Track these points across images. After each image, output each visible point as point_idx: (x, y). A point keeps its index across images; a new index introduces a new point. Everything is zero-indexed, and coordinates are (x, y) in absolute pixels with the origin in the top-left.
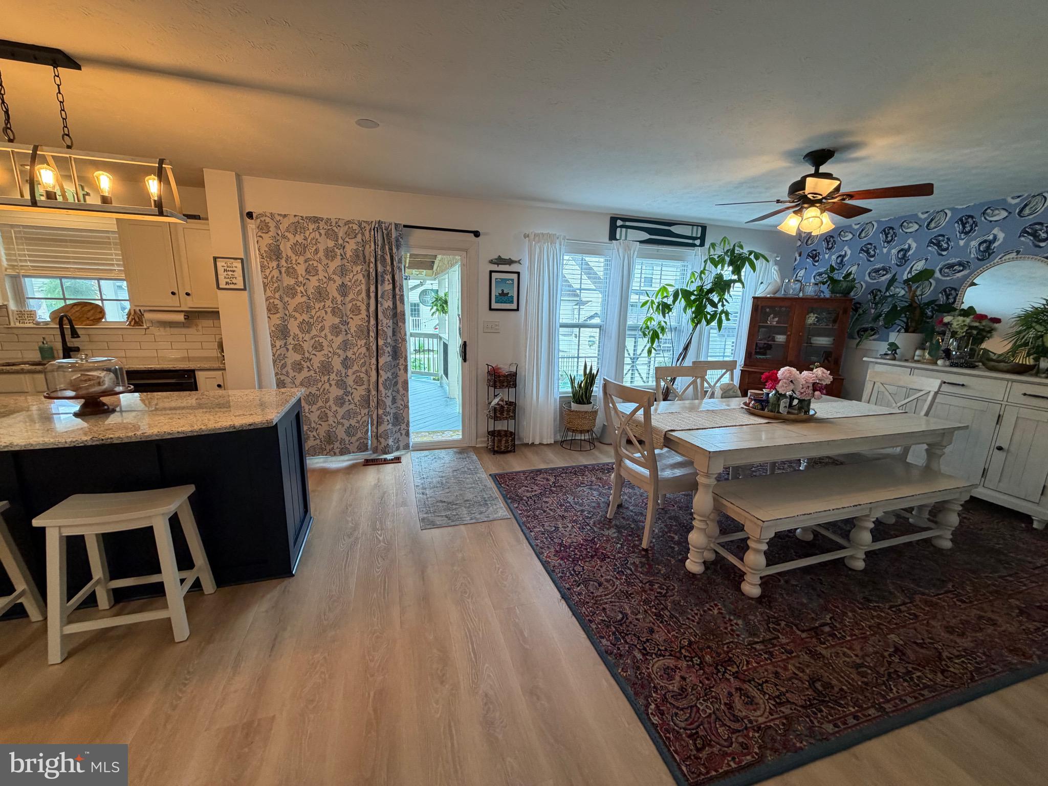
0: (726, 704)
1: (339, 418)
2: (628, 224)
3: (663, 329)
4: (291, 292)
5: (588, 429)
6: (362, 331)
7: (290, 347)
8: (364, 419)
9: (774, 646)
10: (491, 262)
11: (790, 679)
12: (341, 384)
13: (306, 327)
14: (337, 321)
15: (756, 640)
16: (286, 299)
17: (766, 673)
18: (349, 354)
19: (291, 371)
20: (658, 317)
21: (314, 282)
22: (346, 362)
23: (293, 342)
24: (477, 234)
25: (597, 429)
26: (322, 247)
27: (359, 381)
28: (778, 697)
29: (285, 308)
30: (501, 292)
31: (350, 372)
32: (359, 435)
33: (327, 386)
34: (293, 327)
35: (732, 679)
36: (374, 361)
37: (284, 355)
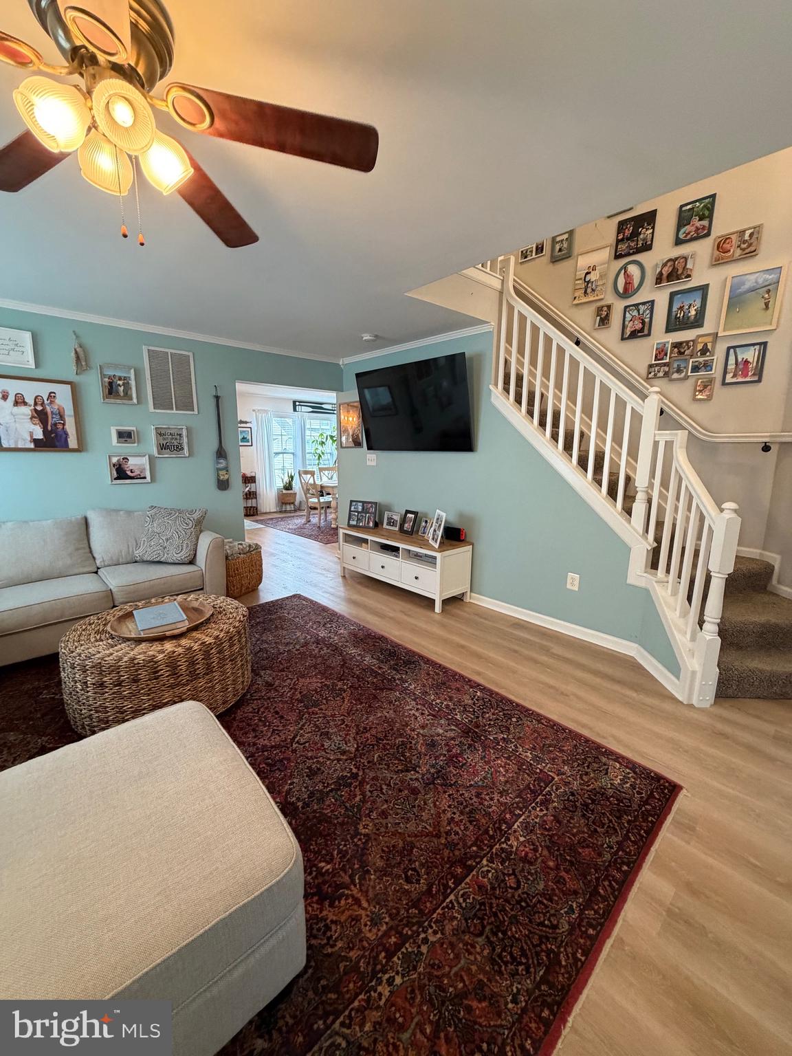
2: (301, 404)
3: (323, 453)
5: (292, 501)
20: (320, 447)
25: (297, 503)
30: (242, 437)
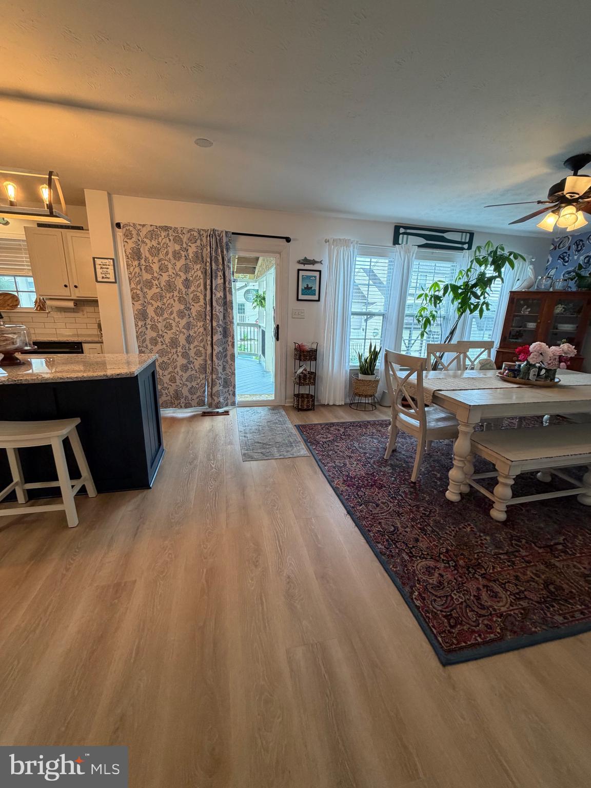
0: (474, 596)
1: (184, 381)
2: (409, 231)
3: (434, 317)
4: (149, 284)
5: (372, 394)
6: (201, 315)
7: (149, 327)
8: (202, 382)
9: (516, 557)
10: (299, 262)
11: (528, 581)
12: (185, 355)
13: (159, 311)
14: (182, 307)
15: (501, 551)
16: (145, 290)
17: (508, 576)
18: (192, 333)
19: (149, 345)
20: (431, 307)
21: (165, 277)
22: (189, 339)
23: (150, 323)
24: (288, 240)
25: (378, 395)
26: (170, 250)
27: (198, 354)
28: (517, 594)
29: (145, 297)
30: (306, 286)
31: (192, 346)
32: (199, 394)
33: (175, 356)
34: (150, 311)
35: (480, 579)
36: (209, 338)
37: (144, 332)
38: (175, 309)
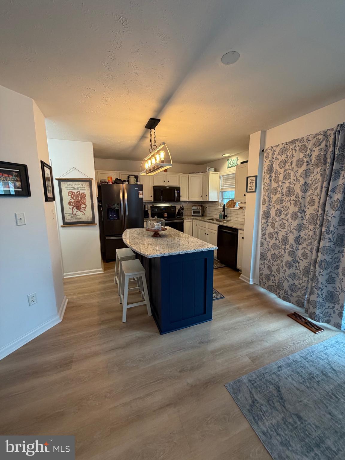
1: (286, 276)
4: (275, 191)
6: (313, 218)
7: (270, 224)
8: (304, 284)
12: (292, 253)
13: (279, 212)
14: (297, 210)
16: (272, 196)
18: (302, 234)
19: (268, 238)
21: (287, 184)
22: (298, 240)
23: (271, 221)
26: (295, 160)
27: (305, 255)
29: (270, 201)
31: (300, 247)
32: (299, 293)
33: (283, 252)
34: (273, 212)
36: (316, 243)
37: (265, 228)
38: (290, 212)
